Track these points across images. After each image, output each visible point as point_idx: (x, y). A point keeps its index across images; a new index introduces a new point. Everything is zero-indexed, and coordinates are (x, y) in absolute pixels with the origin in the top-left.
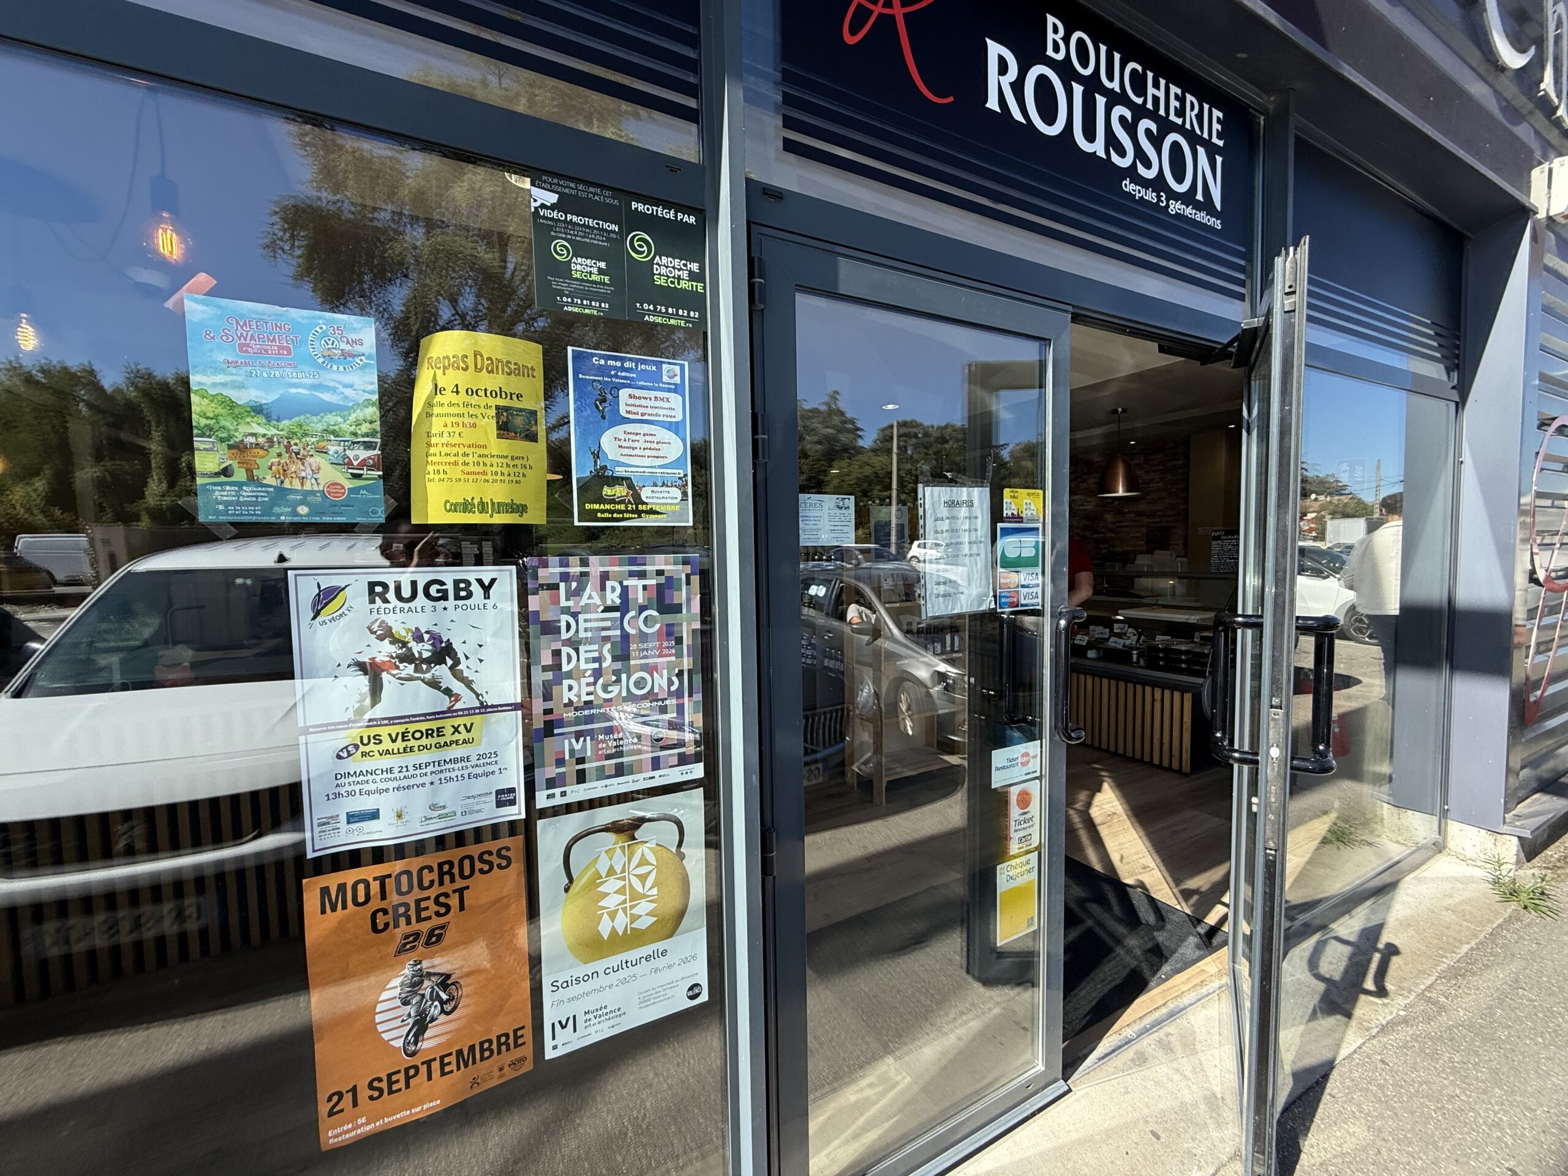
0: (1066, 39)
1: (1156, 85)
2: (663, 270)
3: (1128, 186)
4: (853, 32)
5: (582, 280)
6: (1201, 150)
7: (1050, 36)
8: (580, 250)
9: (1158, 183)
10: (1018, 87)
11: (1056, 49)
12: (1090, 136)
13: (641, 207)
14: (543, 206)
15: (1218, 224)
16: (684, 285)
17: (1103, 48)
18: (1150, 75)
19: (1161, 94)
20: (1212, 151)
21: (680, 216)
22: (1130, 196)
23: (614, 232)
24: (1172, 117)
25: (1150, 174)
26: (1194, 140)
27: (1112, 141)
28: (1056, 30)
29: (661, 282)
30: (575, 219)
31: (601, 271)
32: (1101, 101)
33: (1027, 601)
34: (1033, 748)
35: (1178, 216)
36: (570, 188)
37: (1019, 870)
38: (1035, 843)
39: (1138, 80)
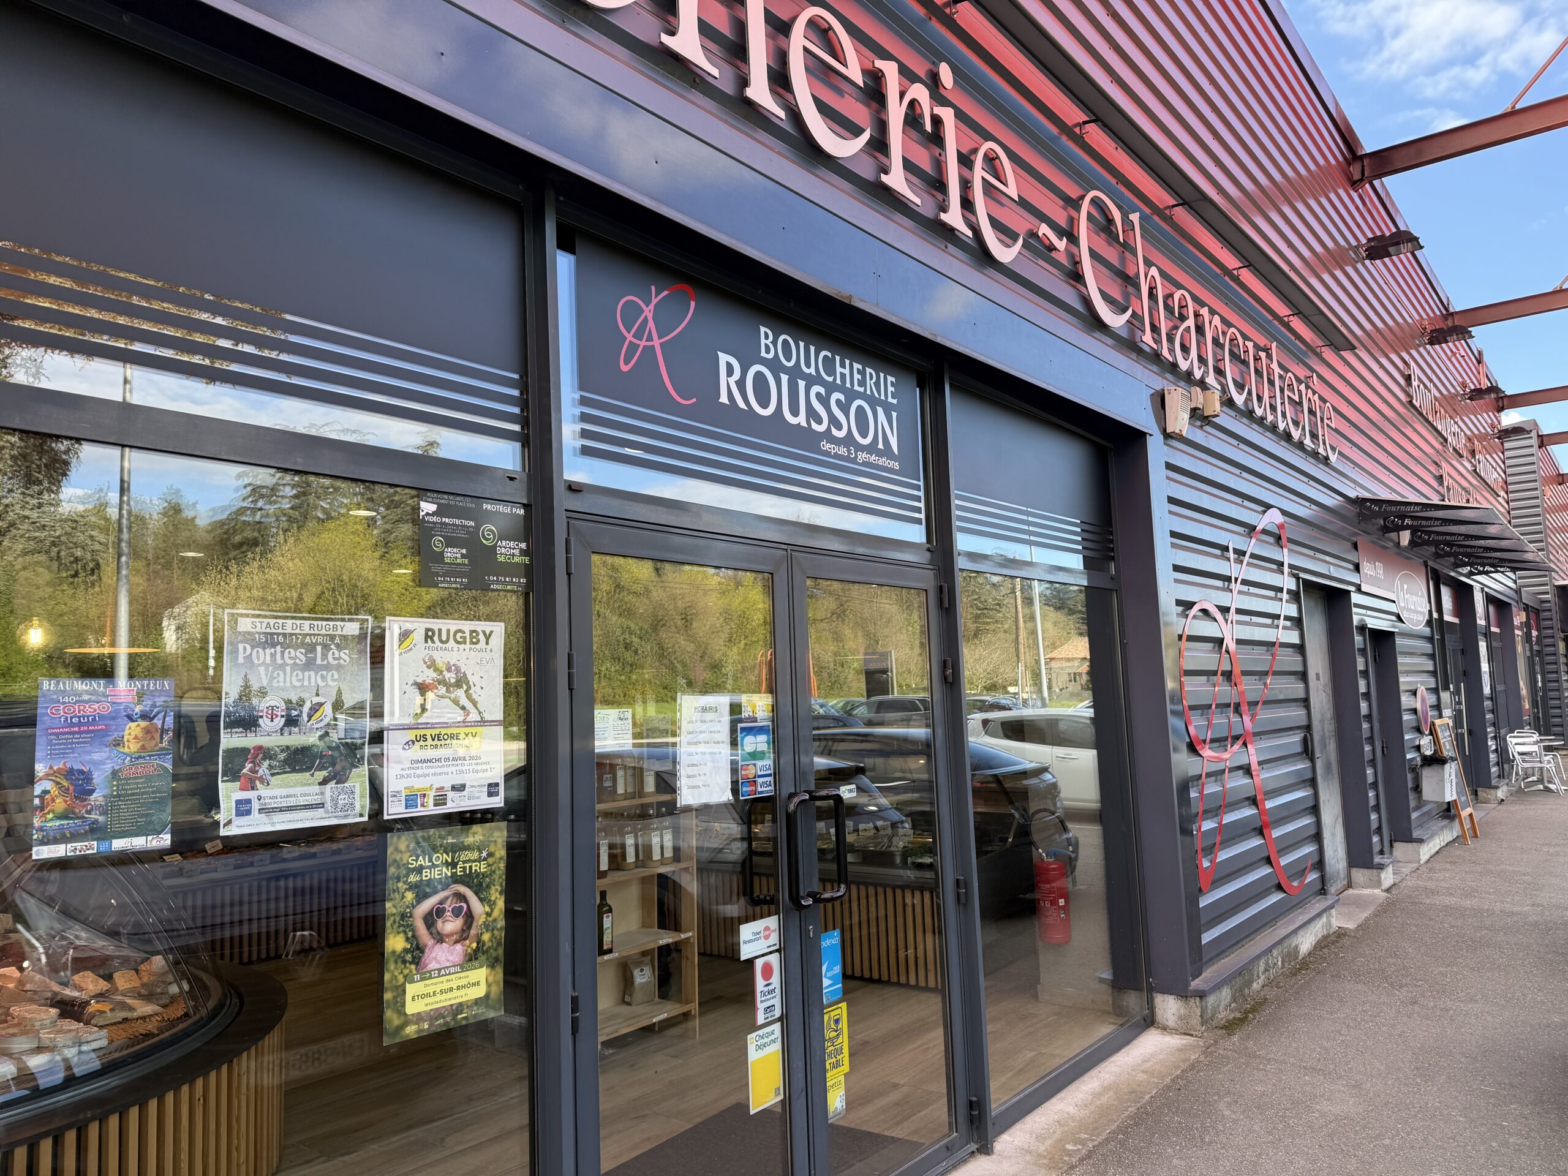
0: (775, 343)
1: (843, 365)
2: (503, 550)
3: (826, 446)
4: (626, 363)
5: (451, 564)
6: (880, 410)
7: (763, 341)
8: (450, 542)
9: (849, 440)
10: (741, 384)
11: (768, 351)
12: (795, 412)
13: (489, 507)
14: (428, 514)
15: (896, 465)
16: (517, 559)
17: (802, 344)
18: (838, 358)
19: (847, 371)
20: (888, 408)
21: (514, 510)
22: (827, 454)
23: (472, 527)
24: (856, 388)
25: (841, 434)
26: (873, 402)
27: (812, 414)
28: (767, 337)
29: (501, 559)
30: (447, 520)
31: (463, 556)
32: (802, 384)
33: (763, 789)
34: (772, 922)
35: (865, 464)
36: (444, 500)
37: (766, 1040)
38: (777, 1013)
39: (829, 365)
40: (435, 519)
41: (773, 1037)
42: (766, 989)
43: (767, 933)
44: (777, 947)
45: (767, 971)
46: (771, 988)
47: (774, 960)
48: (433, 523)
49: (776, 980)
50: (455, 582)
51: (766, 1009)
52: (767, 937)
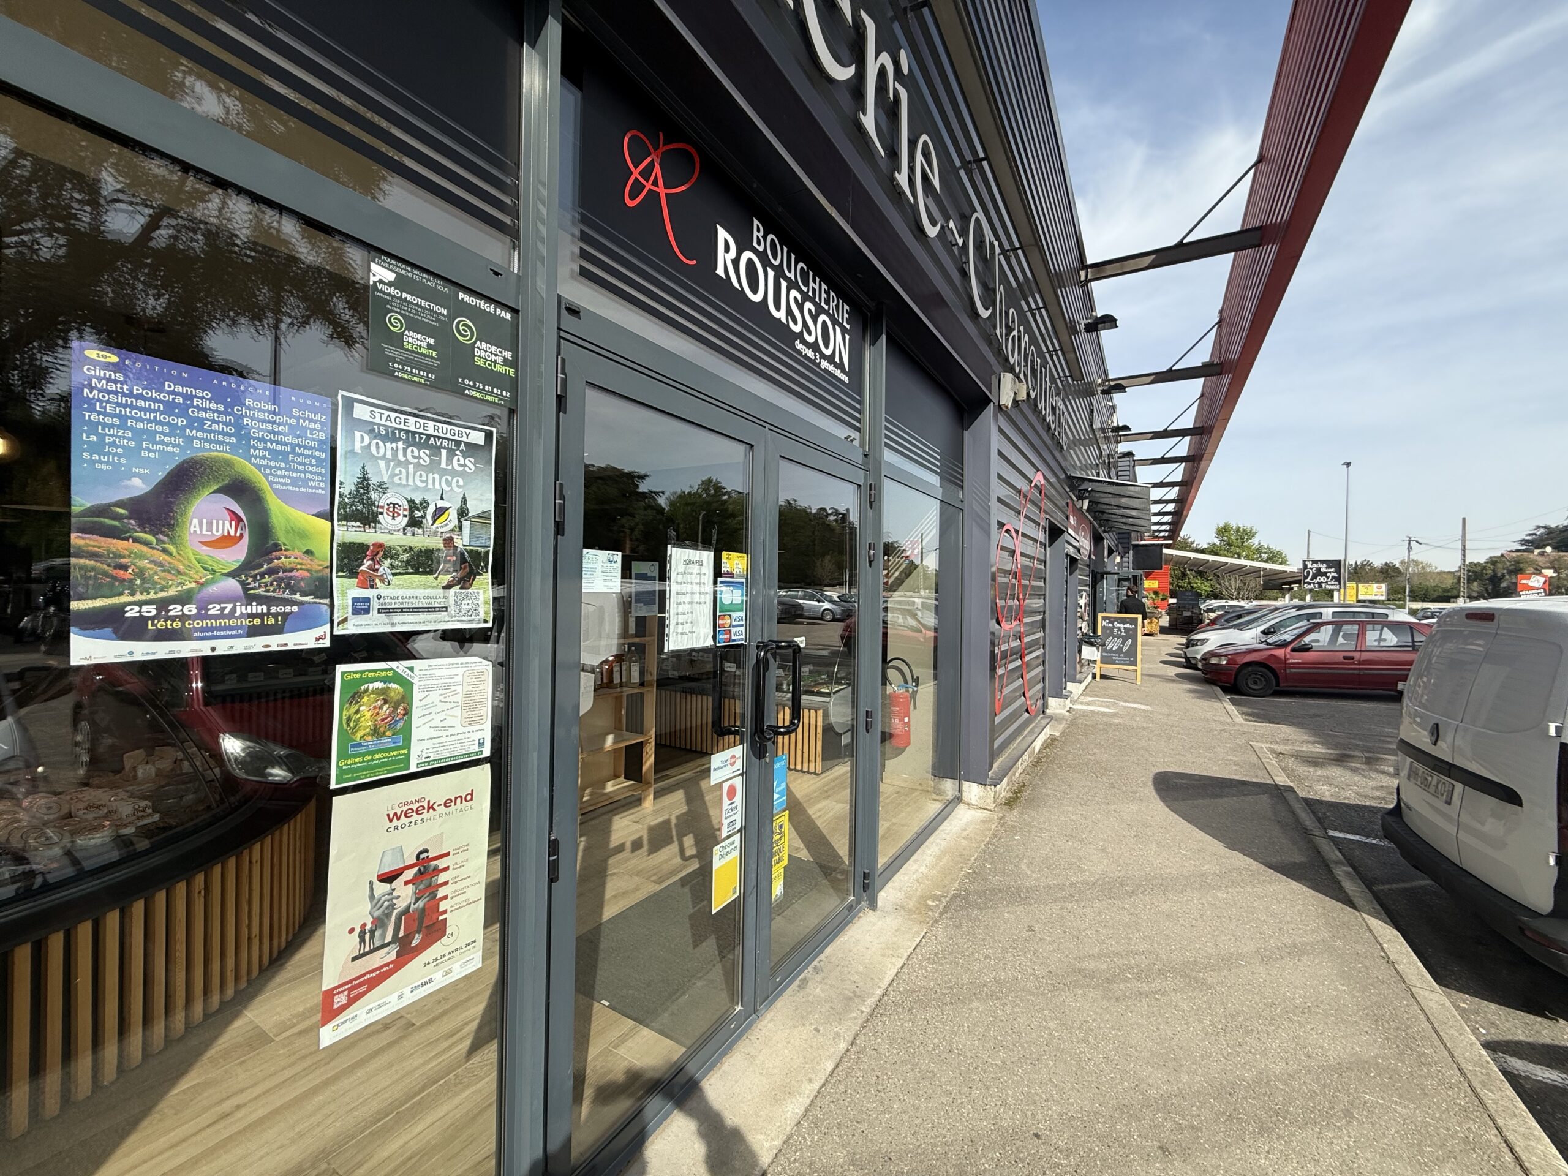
0: (765, 237)
1: (814, 281)
2: (483, 354)
3: (799, 346)
5: (413, 352)
6: (838, 329)
7: (755, 233)
8: (413, 325)
9: (814, 346)
10: (736, 262)
11: (759, 243)
12: (778, 308)
13: (467, 298)
14: (381, 281)
15: (846, 379)
16: (499, 368)
17: (785, 249)
18: (811, 274)
19: (817, 287)
20: (844, 331)
21: (498, 311)
22: (799, 352)
23: (443, 315)
24: (823, 304)
25: (810, 339)
26: (835, 322)
27: (789, 312)
28: (759, 231)
29: (481, 363)
30: (409, 297)
31: (429, 346)
32: (784, 284)
33: (736, 638)
34: (738, 751)
35: (826, 371)
36: (407, 272)
37: (728, 849)
38: (738, 826)
39: (804, 275)
40: (392, 290)
41: (733, 846)
42: (730, 807)
43: (733, 760)
44: (741, 772)
45: (732, 792)
46: (733, 806)
47: (738, 782)
48: (389, 294)
49: (738, 799)
50: (418, 375)
51: (729, 824)
52: (733, 764)
